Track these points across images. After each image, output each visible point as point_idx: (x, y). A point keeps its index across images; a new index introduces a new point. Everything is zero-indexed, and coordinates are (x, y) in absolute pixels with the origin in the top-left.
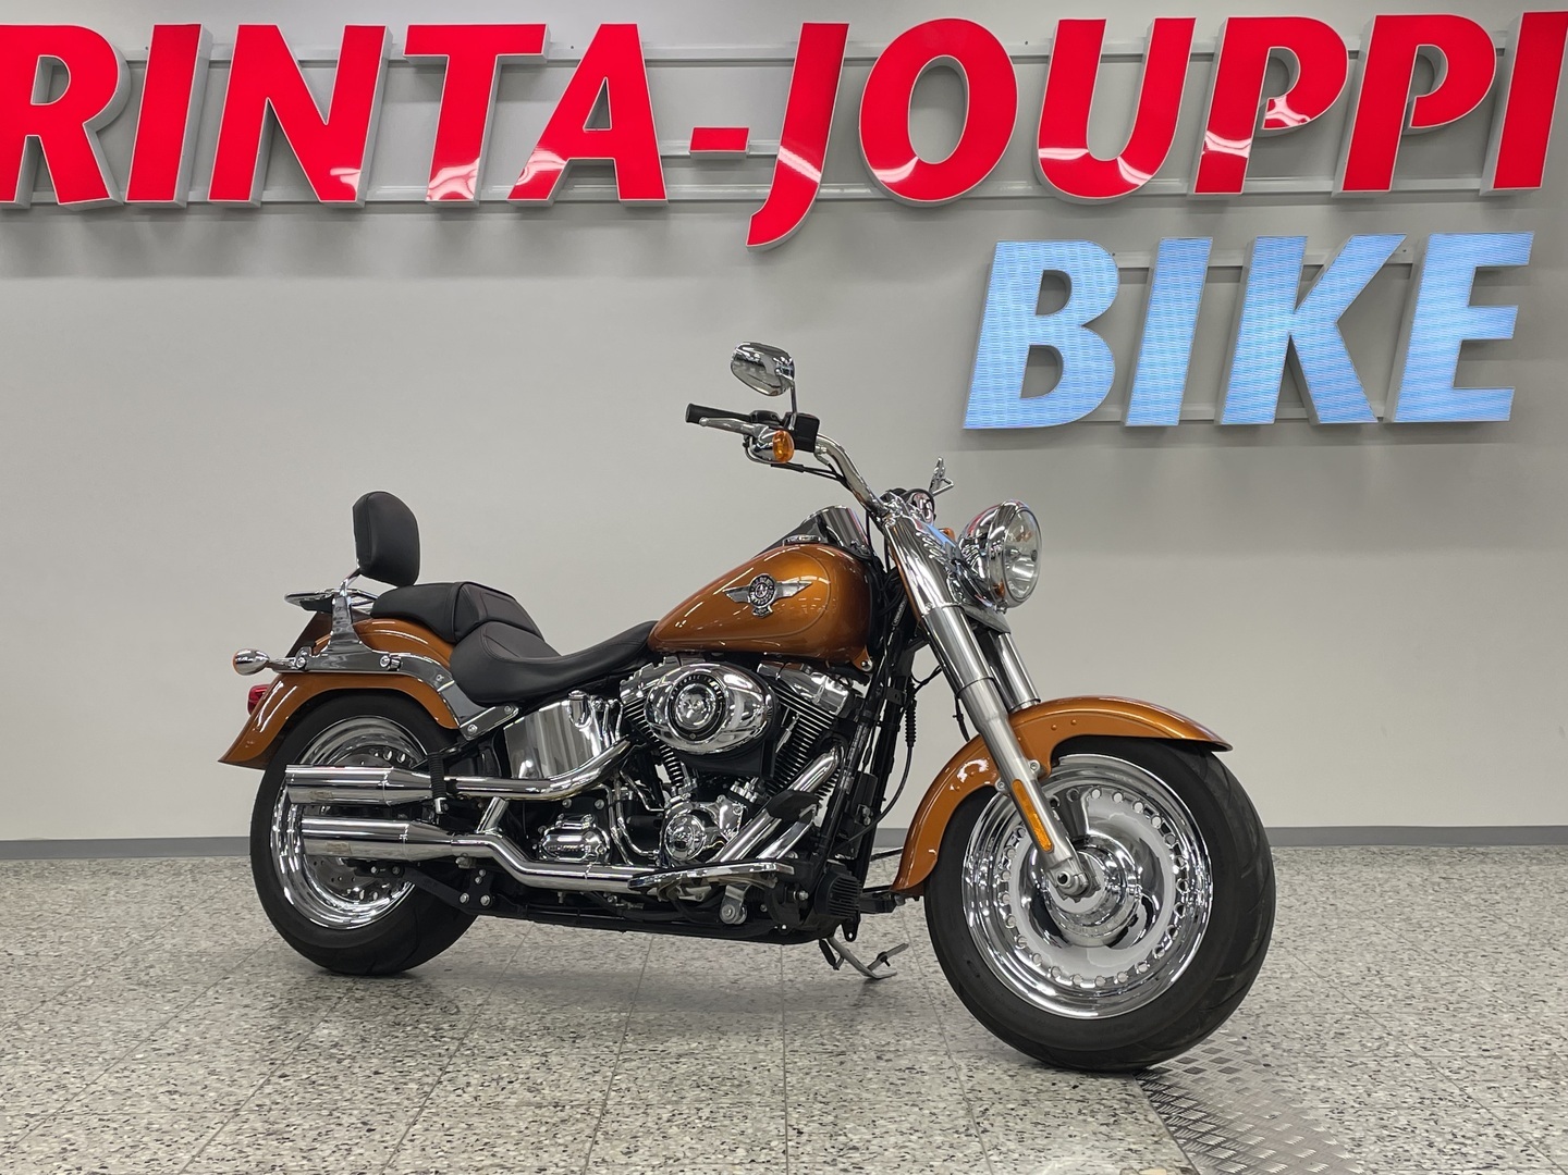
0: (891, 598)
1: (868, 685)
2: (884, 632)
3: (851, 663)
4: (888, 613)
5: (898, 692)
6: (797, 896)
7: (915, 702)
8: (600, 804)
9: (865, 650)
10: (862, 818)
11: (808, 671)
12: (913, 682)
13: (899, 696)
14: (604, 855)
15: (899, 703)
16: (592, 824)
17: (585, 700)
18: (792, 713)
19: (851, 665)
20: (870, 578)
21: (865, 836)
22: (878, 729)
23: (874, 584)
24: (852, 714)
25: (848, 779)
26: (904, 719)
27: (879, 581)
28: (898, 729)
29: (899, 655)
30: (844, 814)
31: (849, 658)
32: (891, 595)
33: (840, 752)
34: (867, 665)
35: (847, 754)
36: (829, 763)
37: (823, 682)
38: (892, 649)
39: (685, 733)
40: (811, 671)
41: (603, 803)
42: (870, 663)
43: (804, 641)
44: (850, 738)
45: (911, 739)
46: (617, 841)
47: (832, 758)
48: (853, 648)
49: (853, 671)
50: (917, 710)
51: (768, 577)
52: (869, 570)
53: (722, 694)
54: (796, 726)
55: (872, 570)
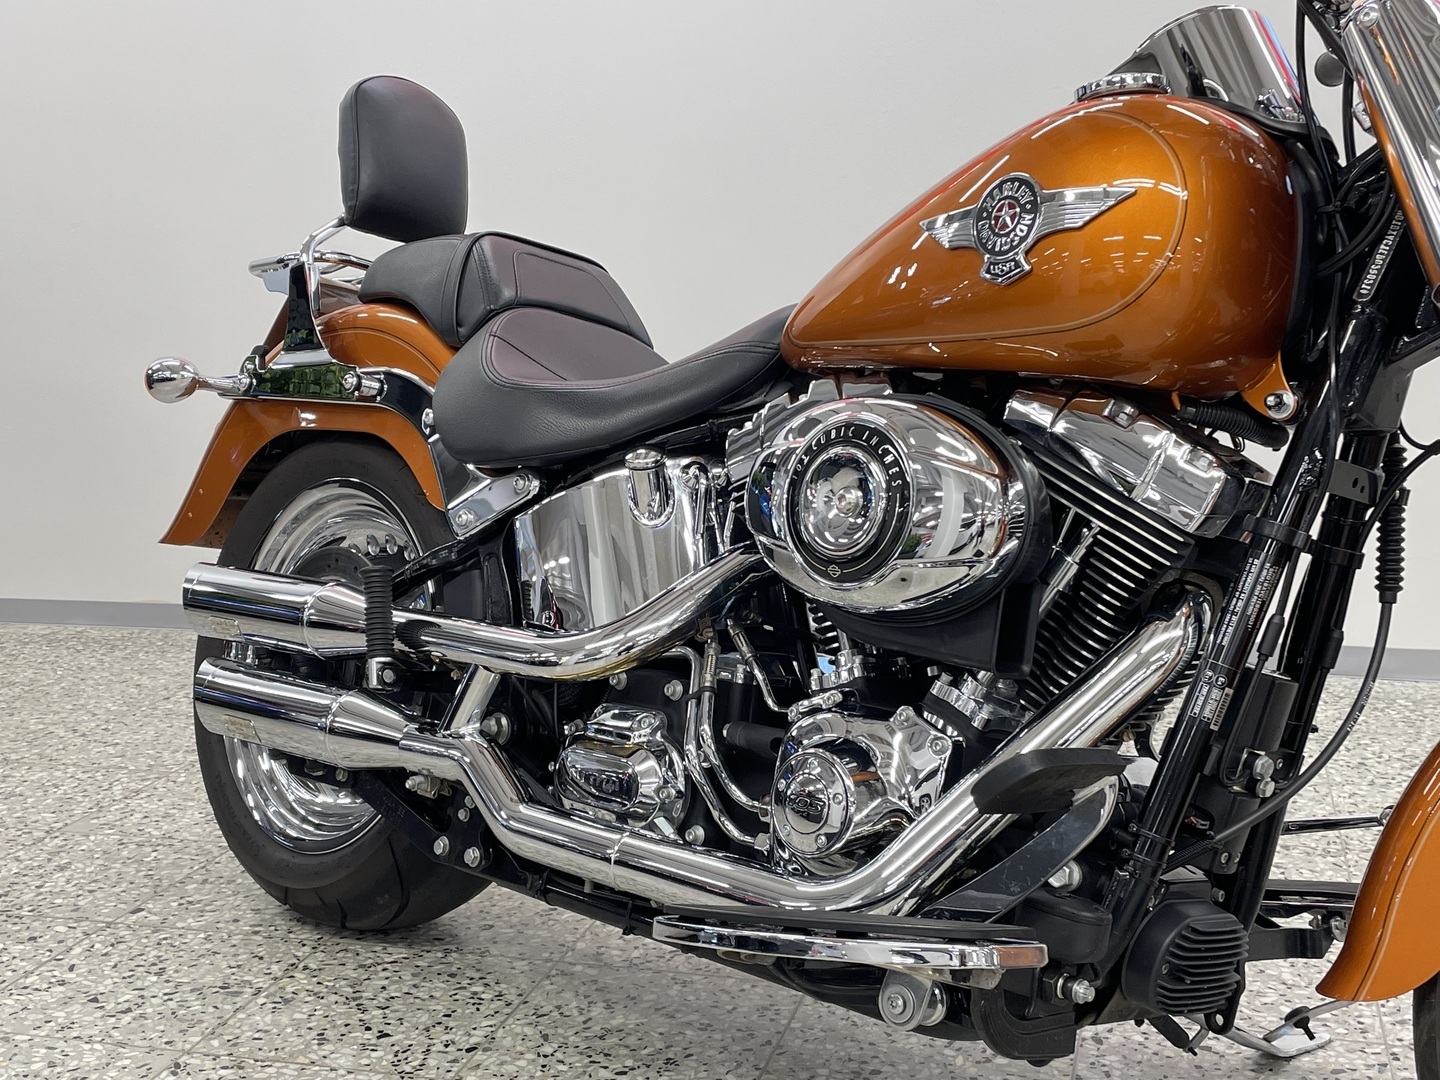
0: (1352, 234)
1: (1284, 449)
2: (1332, 318)
3: (1238, 397)
4: (1344, 270)
5: (1361, 473)
6: (1066, 991)
7: (1405, 493)
8: (674, 689)
9: (1278, 366)
10: (1252, 785)
11: (1122, 419)
12: (1403, 442)
13: (1364, 481)
14: (673, 803)
15: (1364, 499)
16: (653, 732)
17: (659, 467)
18: (1080, 523)
19: (1239, 404)
20: (1301, 179)
21: (1255, 829)
22: (1305, 560)
23: (1309, 198)
24: (1236, 524)
25: (1216, 693)
26: (1374, 534)
27: (1325, 189)
28: (1356, 561)
29: (1371, 378)
30: (1203, 777)
31: (1233, 386)
32: (1356, 219)
33: (1199, 620)
34: (1280, 404)
35: (1217, 626)
36: (1173, 641)
37: (1162, 442)
38: (1353, 364)
39: (818, 561)
40: (1133, 419)
41: (680, 688)
42: (1290, 399)
43: (1114, 342)
44: (1228, 584)
45: (1389, 584)
46: (697, 776)
47: (1179, 632)
48: (1244, 360)
49: (1244, 419)
50: (1410, 515)
51: (1022, 182)
52: (1298, 163)
53: (901, 474)
54: (1090, 551)
55: (1306, 159)
